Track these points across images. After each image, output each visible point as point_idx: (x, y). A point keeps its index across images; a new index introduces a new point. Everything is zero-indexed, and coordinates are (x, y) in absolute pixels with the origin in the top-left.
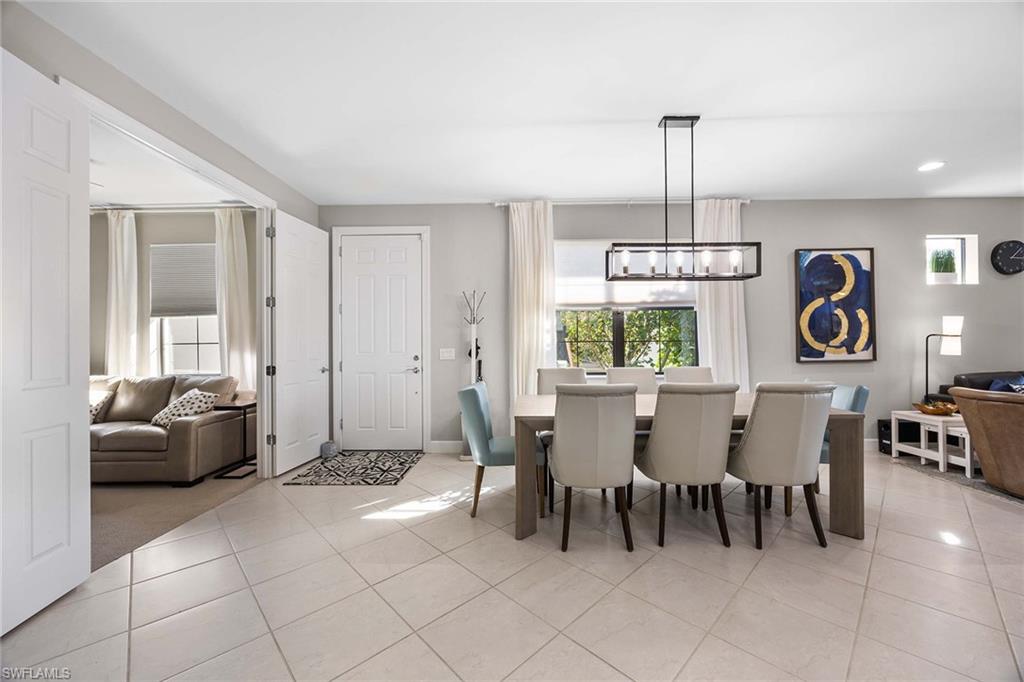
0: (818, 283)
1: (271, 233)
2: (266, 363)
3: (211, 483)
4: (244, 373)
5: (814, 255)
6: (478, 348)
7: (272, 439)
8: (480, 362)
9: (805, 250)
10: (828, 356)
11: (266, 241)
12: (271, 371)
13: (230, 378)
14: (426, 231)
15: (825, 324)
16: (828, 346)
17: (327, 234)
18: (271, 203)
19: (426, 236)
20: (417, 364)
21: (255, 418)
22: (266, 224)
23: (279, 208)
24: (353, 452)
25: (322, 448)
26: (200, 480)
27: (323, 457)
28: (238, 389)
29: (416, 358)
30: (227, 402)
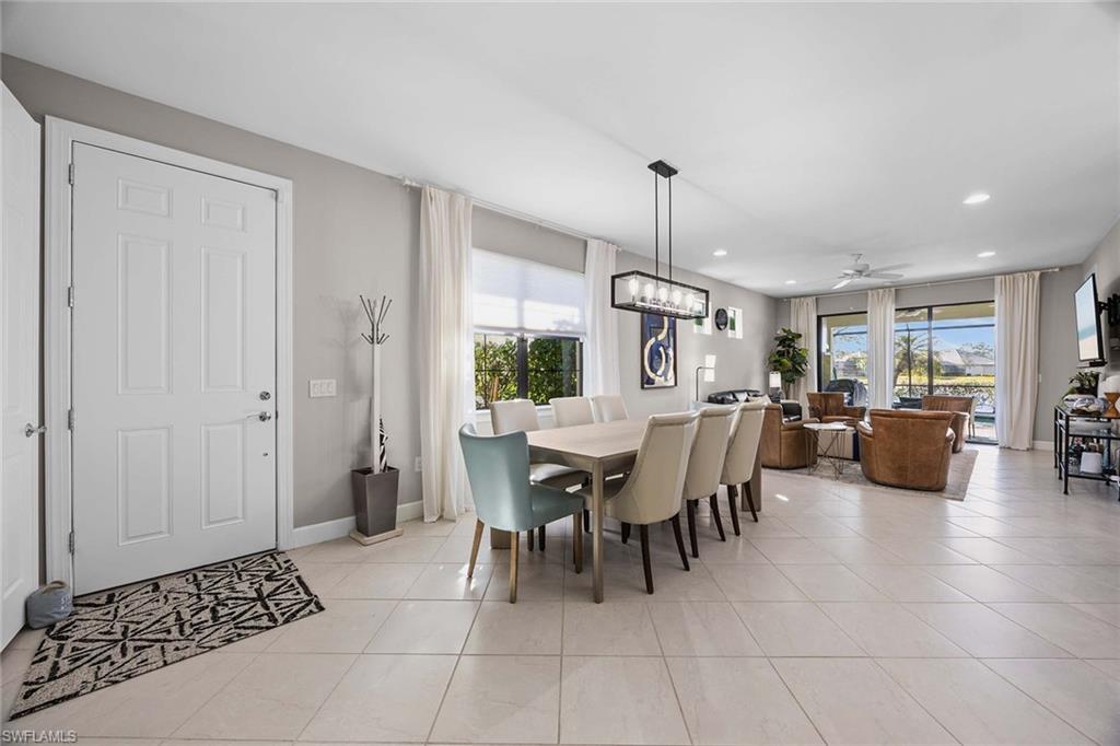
0: (652, 325)
10: (656, 383)
14: (285, 186)
16: (656, 375)
19: (287, 197)
20: (268, 407)
29: (265, 396)
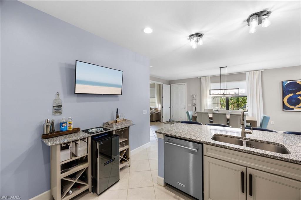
0: (291, 90)
1: (162, 87)
2: (162, 106)
3: (155, 122)
4: (159, 107)
5: (289, 82)
6: (195, 104)
7: (162, 117)
8: (196, 107)
9: (285, 81)
10: (295, 110)
11: (162, 89)
12: (162, 107)
13: (157, 108)
14: (186, 83)
15: (294, 101)
16: (295, 107)
17: (170, 85)
18: (162, 83)
19: (186, 85)
21: (160, 114)
22: (162, 86)
23: (164, 84)
24: (174, 121)
25: (170, 120)
26: (154, 121)
27: (169, 121)
28: (158, 110)
29: (184, 106)
30: (157, 111)
